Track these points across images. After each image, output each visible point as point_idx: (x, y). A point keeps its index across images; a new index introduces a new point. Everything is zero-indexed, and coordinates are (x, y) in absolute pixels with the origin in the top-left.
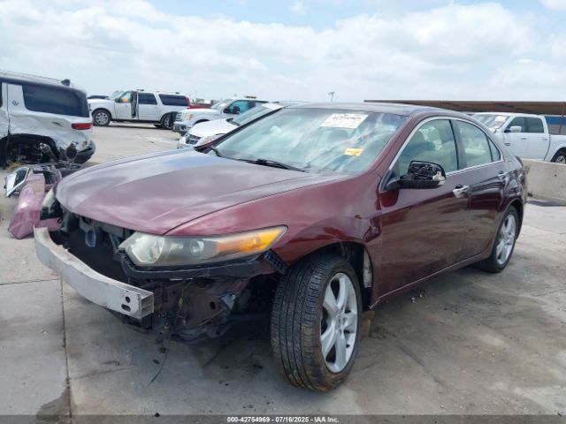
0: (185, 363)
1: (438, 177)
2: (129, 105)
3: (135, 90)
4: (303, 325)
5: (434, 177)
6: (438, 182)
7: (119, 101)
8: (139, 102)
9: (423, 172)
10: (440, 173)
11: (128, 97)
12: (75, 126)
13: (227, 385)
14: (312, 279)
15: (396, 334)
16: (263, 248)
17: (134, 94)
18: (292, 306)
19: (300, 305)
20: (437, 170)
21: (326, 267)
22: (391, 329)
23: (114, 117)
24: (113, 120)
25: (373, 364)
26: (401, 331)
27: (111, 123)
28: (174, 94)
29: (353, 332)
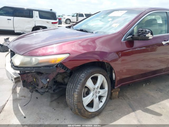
0: (46, 100)
1: (149, 35)
2: (76, 17)
3: (77, 13)
4: (74, 93)
5: (147, 35)
6: (149, 37)
7: (73, 16)
8: (79, 16)
9: (142, 33)
10: (150, 33)
11: (75, 15)
12: (52, 23)
13: (55, 110)
14: (81, 76)
15: (130, 98)
16: (58, 62)
17: (77, 14)
18: (72, 85)
19: (75, 85)
20: (149, 32)
21: (89, 71)
22: (129, 96)
23: (71, 21)
24: (72, 22)
25: (114, 109)
26: (133, 97)
27: (71, 23)
28: (89, 14)
29: (105, 97)
